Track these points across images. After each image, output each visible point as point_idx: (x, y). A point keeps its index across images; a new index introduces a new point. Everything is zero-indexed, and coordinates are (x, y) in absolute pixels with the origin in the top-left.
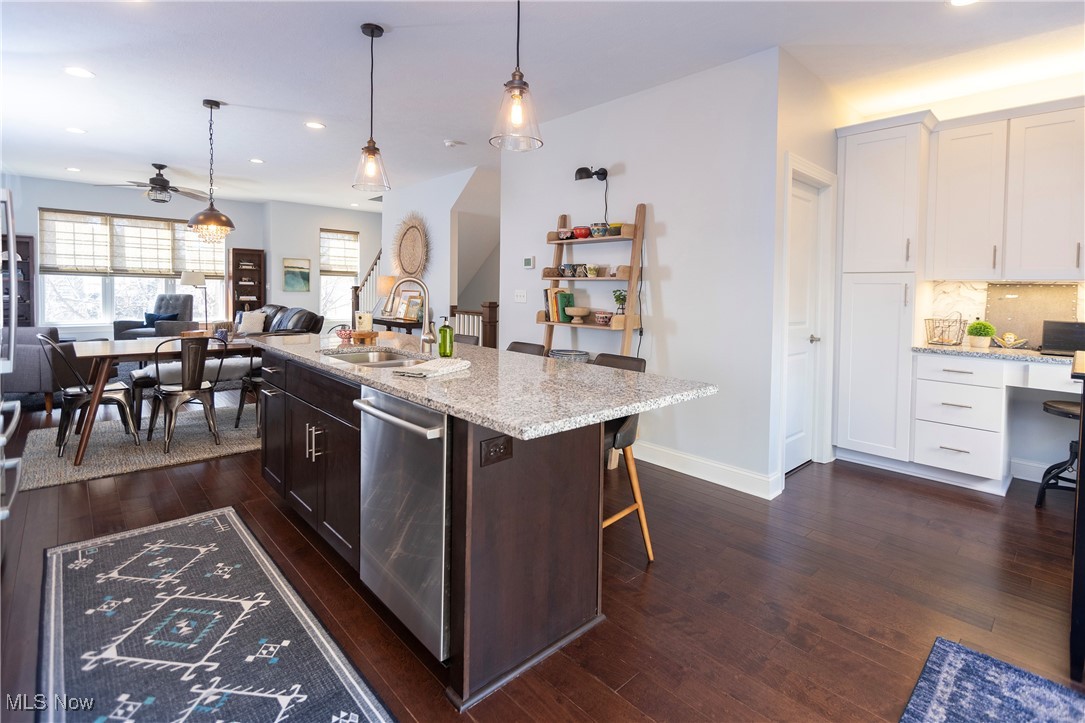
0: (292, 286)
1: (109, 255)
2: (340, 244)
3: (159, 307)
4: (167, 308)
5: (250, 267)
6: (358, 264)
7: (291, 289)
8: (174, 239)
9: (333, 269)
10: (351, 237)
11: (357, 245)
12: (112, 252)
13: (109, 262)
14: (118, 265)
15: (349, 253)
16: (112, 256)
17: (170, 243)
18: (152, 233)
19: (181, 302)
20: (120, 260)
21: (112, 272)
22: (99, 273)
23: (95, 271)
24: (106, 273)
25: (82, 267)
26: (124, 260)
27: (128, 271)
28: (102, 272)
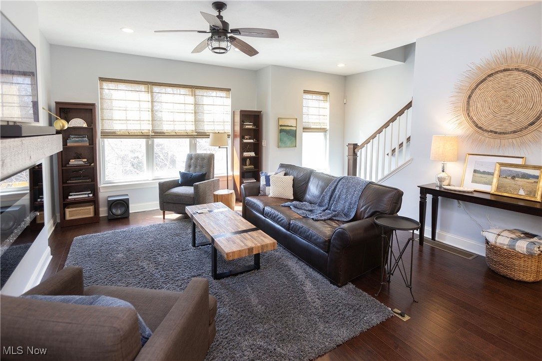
0: (285, 143)
1: (150, 119)
2: (316, 104)
3: (189, 166)
4: (196, 167)
5: (251, 127)
6: (327, 121)
7: (283, 145)
8: (196, 104)
9: (312, 127)
10: (321, 97)
11: (327, 105)
12: (153, 117)
13: (151, 126)
14: (158, 129)
15: (322, 112)
16: (153, 120)
17: (192, 107)
18: (181, 99)
19: (206, 161)
20: (158, 123)
21: (153, 134)
22: (144, 135)
23: (141, 134)
24: (149, 135)
25: (132, 131)
26: (161, 123)
27: (165, 133)
28: (146, 134)
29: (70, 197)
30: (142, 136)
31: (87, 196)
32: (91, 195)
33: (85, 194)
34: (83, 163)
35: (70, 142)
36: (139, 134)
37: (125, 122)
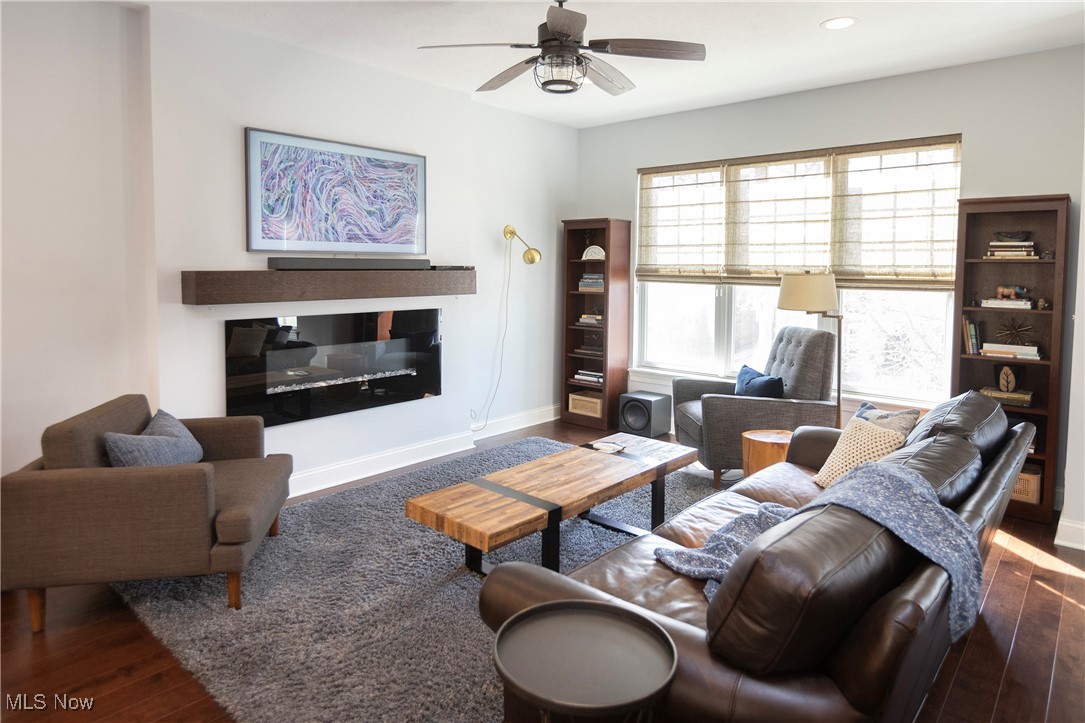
1: (724, 242)
4: (782, 361)
5: (1021, 254)
8: (838, 197)
12: (729, 236)
14: (738, 264)
16: (729, 244)
19: (801, 348)
20: (739, 249)
21: (725, 275)
22: (708, 277)
23: (702, 274)
24: (720, 278)
25: (686, 268)
26: (747, 250)
27: (749, 273)
28: (710, 274)
29: (576, 376)
30: (704, 278)
31: (596, 379)
32: (601, 380)
33: (595, 376)
34: (595, 322)
35: (584, 286)
36: (697, 274)
37: (675, 249)
